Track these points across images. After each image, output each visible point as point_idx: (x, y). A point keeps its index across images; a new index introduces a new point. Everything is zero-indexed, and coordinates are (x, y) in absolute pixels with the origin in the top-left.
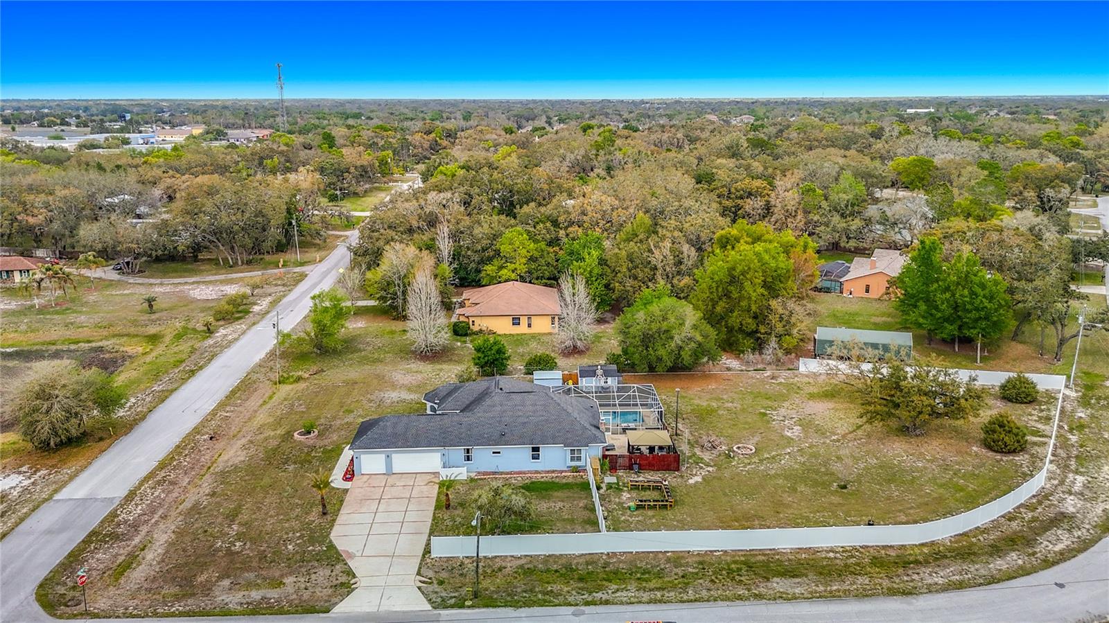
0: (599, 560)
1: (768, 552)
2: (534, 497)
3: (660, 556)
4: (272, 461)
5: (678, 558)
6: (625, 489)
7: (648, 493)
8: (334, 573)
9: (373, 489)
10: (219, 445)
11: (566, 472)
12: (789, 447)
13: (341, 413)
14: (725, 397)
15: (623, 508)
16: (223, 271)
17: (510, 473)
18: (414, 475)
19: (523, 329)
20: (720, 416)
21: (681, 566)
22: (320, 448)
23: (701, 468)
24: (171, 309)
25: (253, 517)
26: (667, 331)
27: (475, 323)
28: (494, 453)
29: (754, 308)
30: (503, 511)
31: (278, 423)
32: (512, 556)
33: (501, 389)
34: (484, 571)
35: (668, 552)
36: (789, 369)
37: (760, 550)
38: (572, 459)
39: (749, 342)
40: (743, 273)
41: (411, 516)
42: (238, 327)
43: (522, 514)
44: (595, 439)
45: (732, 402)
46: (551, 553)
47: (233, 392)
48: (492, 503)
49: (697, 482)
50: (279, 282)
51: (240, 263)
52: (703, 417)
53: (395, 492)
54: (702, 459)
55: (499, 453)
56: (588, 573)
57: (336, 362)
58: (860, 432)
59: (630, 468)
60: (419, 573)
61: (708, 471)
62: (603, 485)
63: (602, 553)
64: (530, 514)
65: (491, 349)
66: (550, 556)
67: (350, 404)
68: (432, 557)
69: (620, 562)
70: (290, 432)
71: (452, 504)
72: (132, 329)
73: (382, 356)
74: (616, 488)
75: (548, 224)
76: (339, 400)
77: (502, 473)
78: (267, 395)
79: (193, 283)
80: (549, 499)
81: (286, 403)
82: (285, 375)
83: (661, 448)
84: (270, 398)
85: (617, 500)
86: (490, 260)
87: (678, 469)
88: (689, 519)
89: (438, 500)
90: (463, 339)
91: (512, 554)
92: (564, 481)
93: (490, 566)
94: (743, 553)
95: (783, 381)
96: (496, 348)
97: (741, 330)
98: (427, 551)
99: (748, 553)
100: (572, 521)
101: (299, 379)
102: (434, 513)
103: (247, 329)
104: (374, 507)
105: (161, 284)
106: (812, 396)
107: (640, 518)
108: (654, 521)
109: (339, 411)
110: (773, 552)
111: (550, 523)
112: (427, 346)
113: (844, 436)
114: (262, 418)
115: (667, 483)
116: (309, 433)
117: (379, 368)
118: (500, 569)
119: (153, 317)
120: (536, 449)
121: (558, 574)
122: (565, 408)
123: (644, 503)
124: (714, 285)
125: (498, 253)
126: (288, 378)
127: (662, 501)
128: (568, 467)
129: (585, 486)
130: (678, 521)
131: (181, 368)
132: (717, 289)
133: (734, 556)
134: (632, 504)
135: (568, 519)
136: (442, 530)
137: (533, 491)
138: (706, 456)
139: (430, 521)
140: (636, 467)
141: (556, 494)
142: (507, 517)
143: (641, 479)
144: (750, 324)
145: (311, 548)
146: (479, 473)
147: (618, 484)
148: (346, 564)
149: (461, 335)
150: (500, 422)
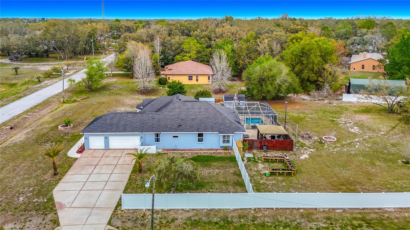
0: (248, 214)
1: (377, 211)
2: (199, 165)
3: (295, 212)
4: (39, 141)
5: (309, 214)
6: (260, 161)
7: (275, 164)
8: (44, 221)
9: (94, 159)
10: (14, 132)
11: (219, 150)
12: (357, 138)
13: (91, 117)
14: (306, 112)
15: (261, 174)
16: (59, 61)
17: (184, 150)
18: (123, 150)
19: (194, 82)
20: (307, 121)
21: (314, 221)
22: (71, 134)
23: (306, 149)
24: (26, 74)
25: (8, 175)
26: (273, 76)
27: (170, 79)
28: (174, 137)
29: (316, 68)
30: (177, 175)
31: (54, 121)
32: (183, 210)
33: (180, 100)
34: (161, 222)
35: (300, 209)
36: (337, 100)
37: (371, 209)
38: (224, 142)
39: (313, 86)
40: (309, 50)
41: (114, 177)
42: (55, 80)
43: (190, 177)
44: (238, 129)
45: (312, 114)
46: (212, 208)
47: (36, 107)
48: (168, 169)
49: (306, 158)
50: (82, 65)
51: (67, 58)
52: (297, 120)
53: (107, 161)
54: (304, 144)
55: (177, 137)
56: (241, 225)
57: (97, 94)
58: (396, 130)
59: (261, 148)
60: (109, 223)
61: (311, 151)
62: (245, 159)
63: (250, 209)
64: (196, 178)
65: (176, 86)
66: (211, 210)
67: (97, 113)
68: (122, 209)
69: (265, 217)
70: (57, 125)
71: (143, 169)
72: (5, 81)
73: (121, 92)
74: (254, 161)
75: (206, 39)
76: (92, 111)
77: (179, 150)
78: (55, 108)
79: (42, 65)
80: (210, 167)
81: (63, 112)
82: (69, 100)
83: (279, 136)
84: (56, 109)
85: (255, 169)
86: (178, 54)
87: (292, 150)
88: (308, 183)
89: (134, 167)
90: (163, 86)
91: (183, 208)
92: (219, 156)
93: (165, 218)
94: (358, 211)
95: (336, 105)
96: (179, 86)
97: (308, 80)
98: (119, 204)
99: (362, 211)
100: (226, 183)
101: (75, 101)
102: (130, 176)
103: (59, 81)
104: (90, 171)
105: (28, 65)
106: (356, 112)
107: (274, 182)
108: (284, 184)
109: (90, 116)
110: (381, 211)
111: (211, 184)
112: (144, 87)
113: (388, 132)
114: (46, 118)
115: (288, 158)
116: (67, 126)
117: (119, 97)
118: (173, 220)
119: (17, 76)
120: (200, 135)
121: (217, 226)
122: (219, 110)
123: (275, 171)
124: (293, 57)
125: (182, 51)
126: (70, 101)
127: (288, 170)
128: (221, 147)
129: (233, 159)
130: (301, 185)
131: (16, 96)
132: (295, 59)
133: (352, 214)
134: (267, 172)
135: (223, 181)
136: (134, 188)
137: (199, 161)
138: (307, 143)
139: (127, 180)
140: (265, 148)
141: (214, 164)
142: (180, 179)
143: (268, 155)
144: (313, 77)
145: (36, 200)
146: (164, 149)
147: (254, 158)
148: (56, 214)
149: (163, 84)
150: (178, 118)
